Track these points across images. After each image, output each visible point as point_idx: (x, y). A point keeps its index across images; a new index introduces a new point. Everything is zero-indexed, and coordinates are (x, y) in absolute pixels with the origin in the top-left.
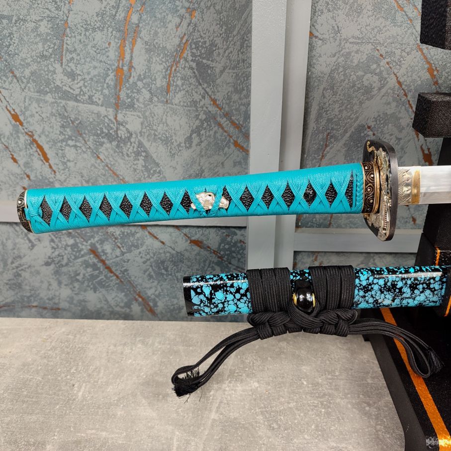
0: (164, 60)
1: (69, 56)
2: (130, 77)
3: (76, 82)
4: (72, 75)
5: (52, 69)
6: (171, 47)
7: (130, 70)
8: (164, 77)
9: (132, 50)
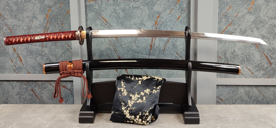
0: (163, 43)
4: (138, 47)
5: (132, 45)
6: (166, 39)
7: (154, 45)
8: (163, 47)
9: (155, 40)
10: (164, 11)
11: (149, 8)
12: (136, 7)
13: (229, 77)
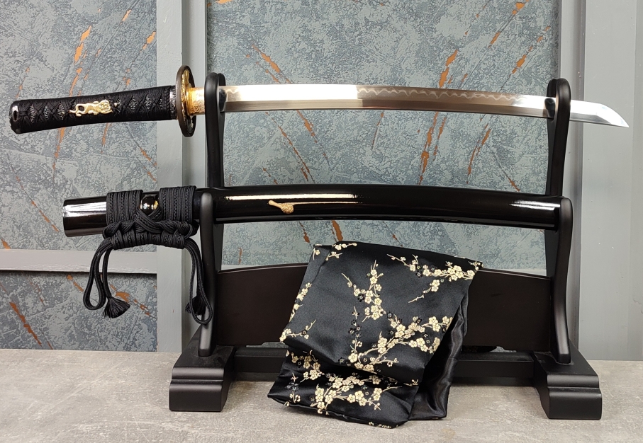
0: (467, 145)
1: (380, 141)
2: (434, 160)
3: (383, 163)
4: (381, 158)
5: (362, 151)
6: (474, 134)
7: (435, 153)
8: (467, 160)
9: (439, 137)
10: (473, 38)
11: (422, 29)
12: (377, 24)
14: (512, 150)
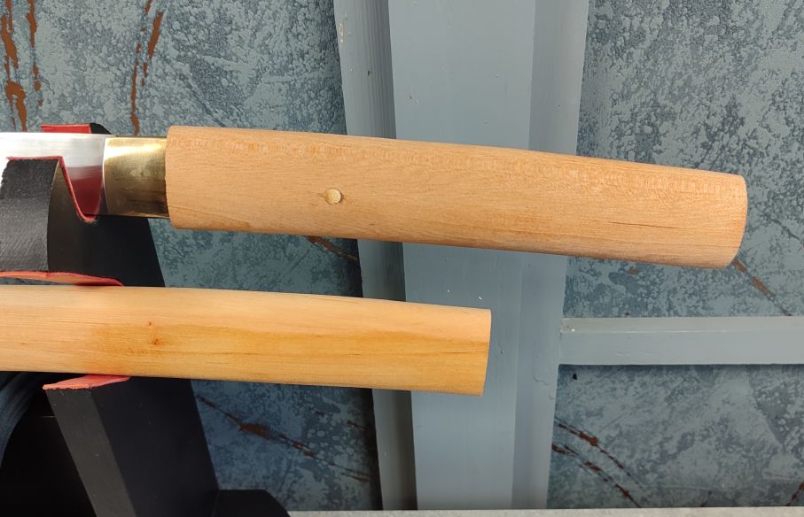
2: (40, 103)
6: (122, 29)
7: (37, 86)
8: (121, 99)
9: (32, 41)
13: (657, 312)
14: (230, 65)
